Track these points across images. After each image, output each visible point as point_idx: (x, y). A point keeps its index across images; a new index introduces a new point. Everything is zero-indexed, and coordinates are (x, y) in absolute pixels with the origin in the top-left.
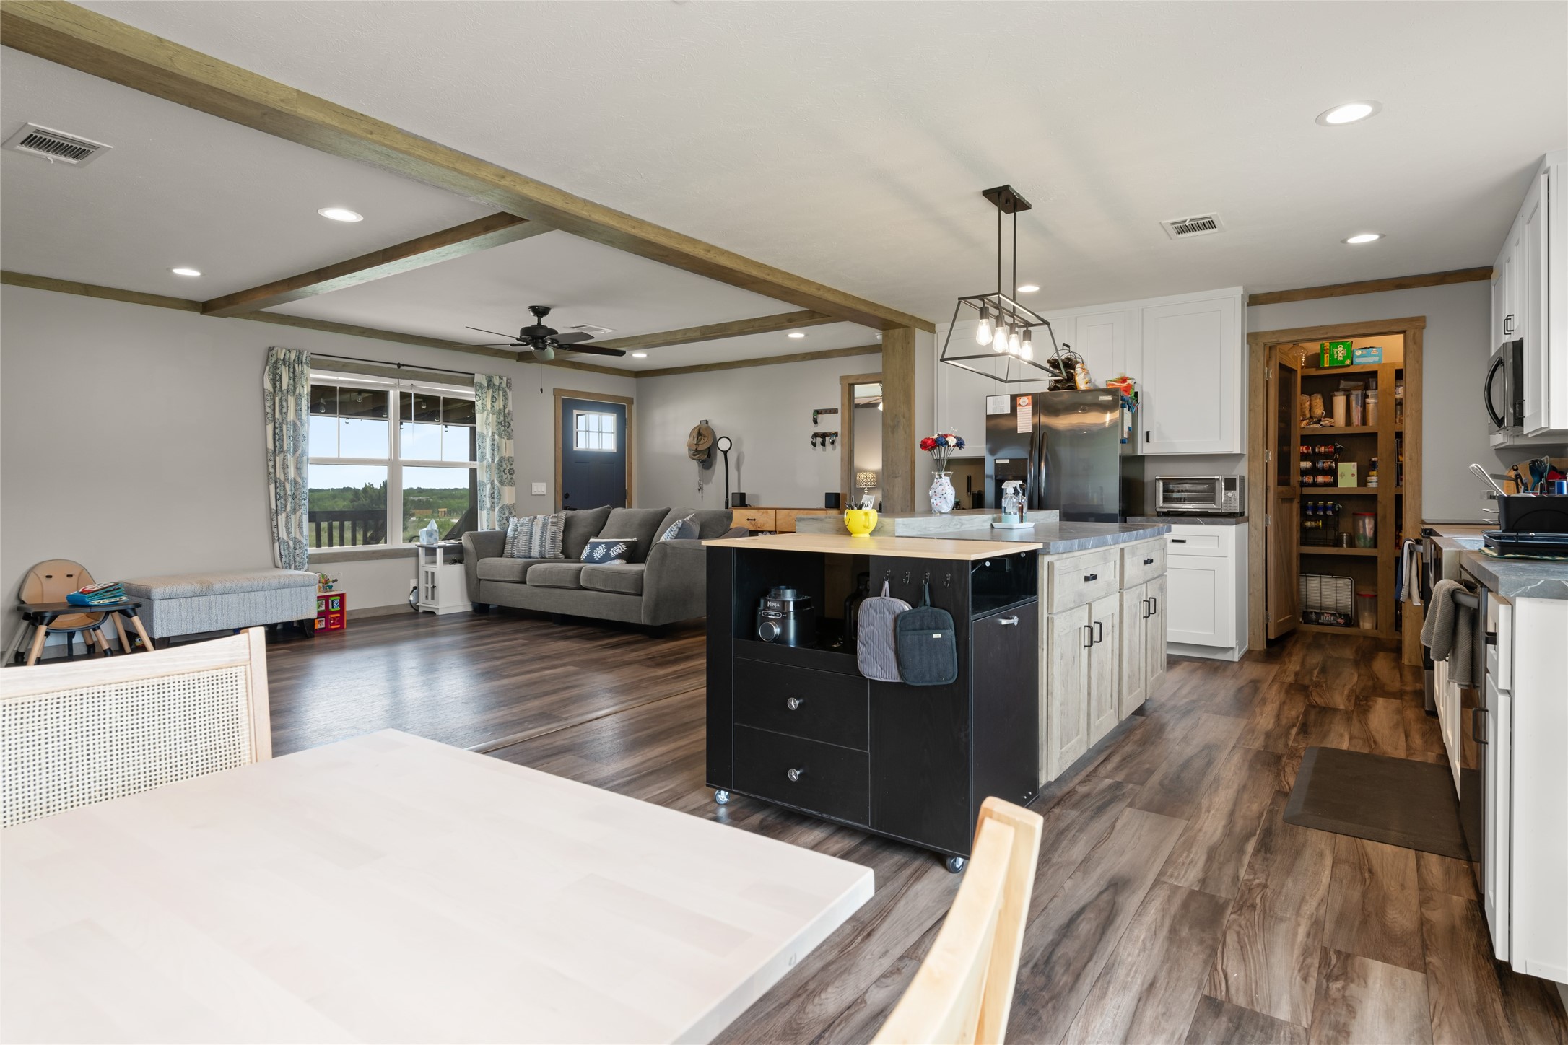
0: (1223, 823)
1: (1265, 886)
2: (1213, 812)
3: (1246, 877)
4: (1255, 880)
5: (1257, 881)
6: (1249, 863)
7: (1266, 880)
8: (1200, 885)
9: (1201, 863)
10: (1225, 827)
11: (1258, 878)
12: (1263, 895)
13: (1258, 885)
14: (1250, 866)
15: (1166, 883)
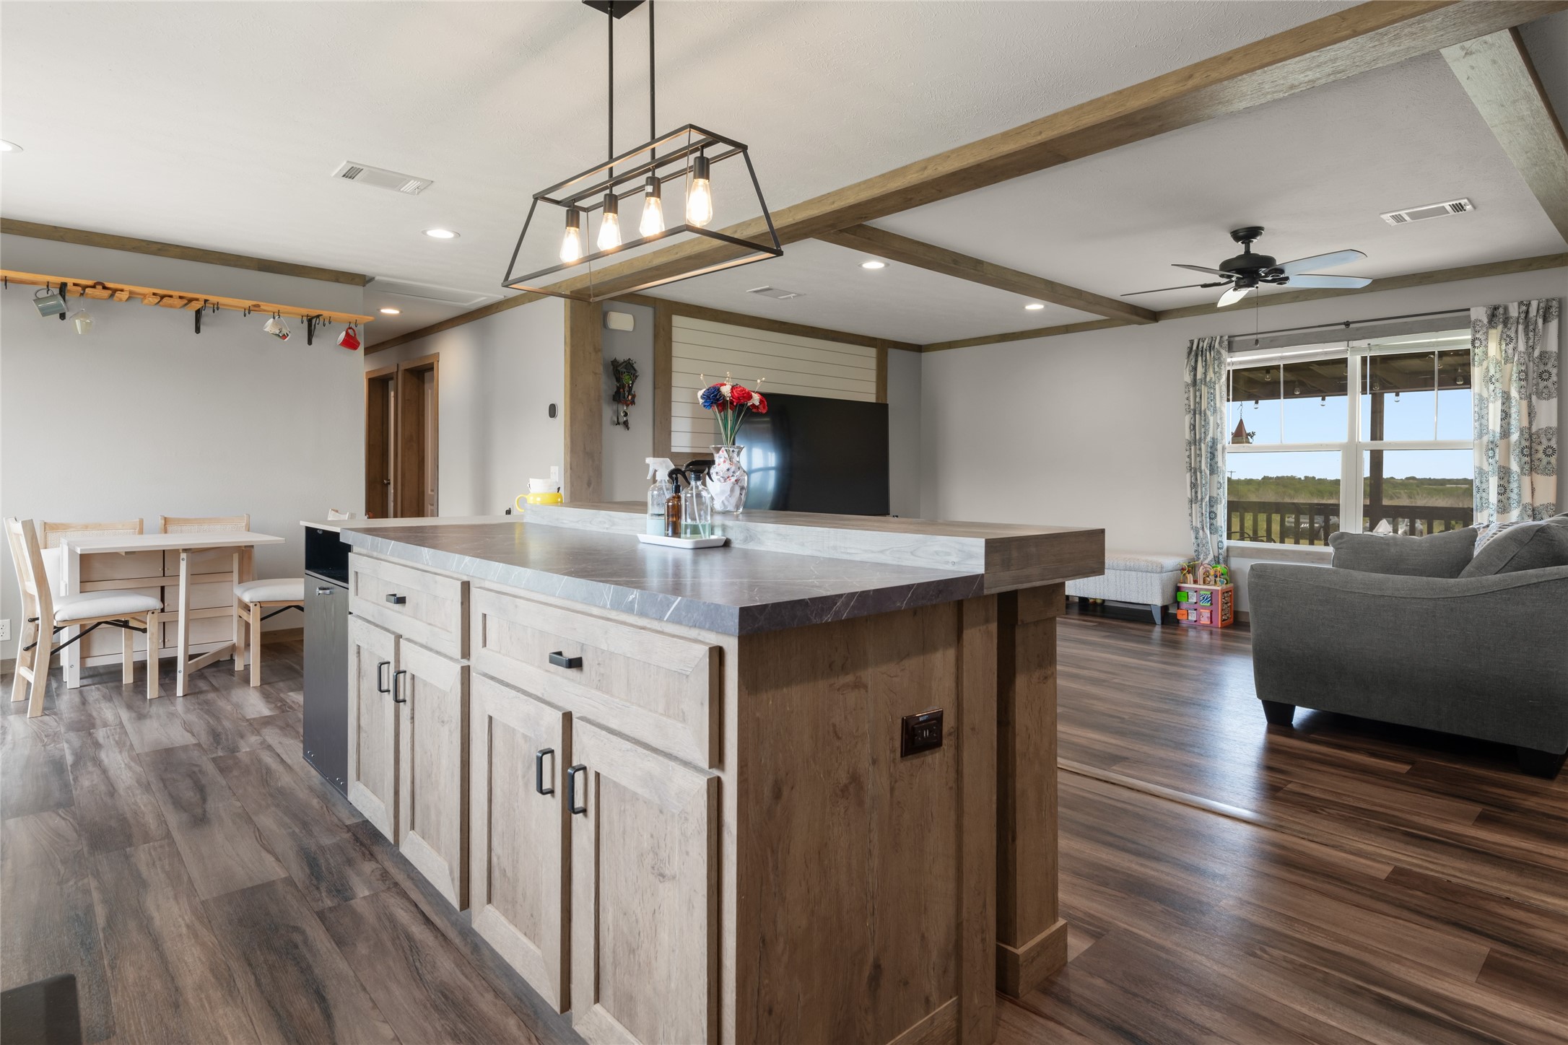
0: (157, 922)
1: (60, 883)
2: (184, 930)
3: (86, 881)
4: (75, 883)
5: (71, 883)
6: (90, 895)
7: (62, 889)
8: (128, 853)
9: (144, 870)
10: (150, 919)
11: (72, 886)
12: (59, 874)
13: (68, 881)
14: (87, 892)
15: (160, 840)
